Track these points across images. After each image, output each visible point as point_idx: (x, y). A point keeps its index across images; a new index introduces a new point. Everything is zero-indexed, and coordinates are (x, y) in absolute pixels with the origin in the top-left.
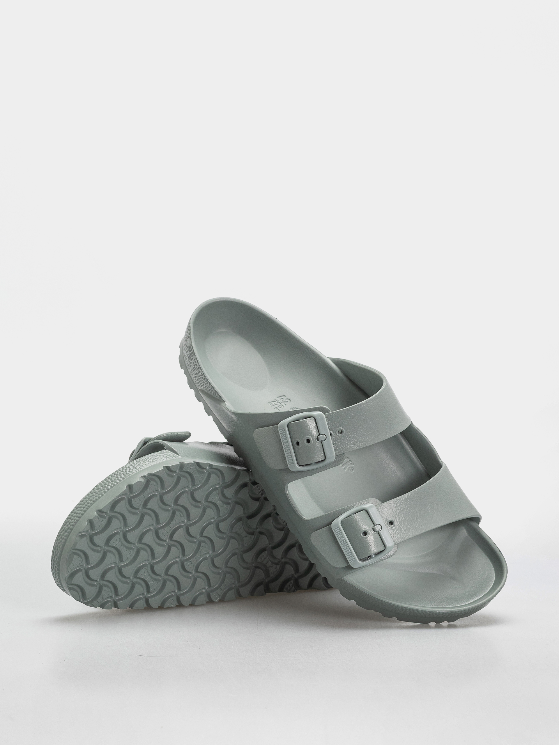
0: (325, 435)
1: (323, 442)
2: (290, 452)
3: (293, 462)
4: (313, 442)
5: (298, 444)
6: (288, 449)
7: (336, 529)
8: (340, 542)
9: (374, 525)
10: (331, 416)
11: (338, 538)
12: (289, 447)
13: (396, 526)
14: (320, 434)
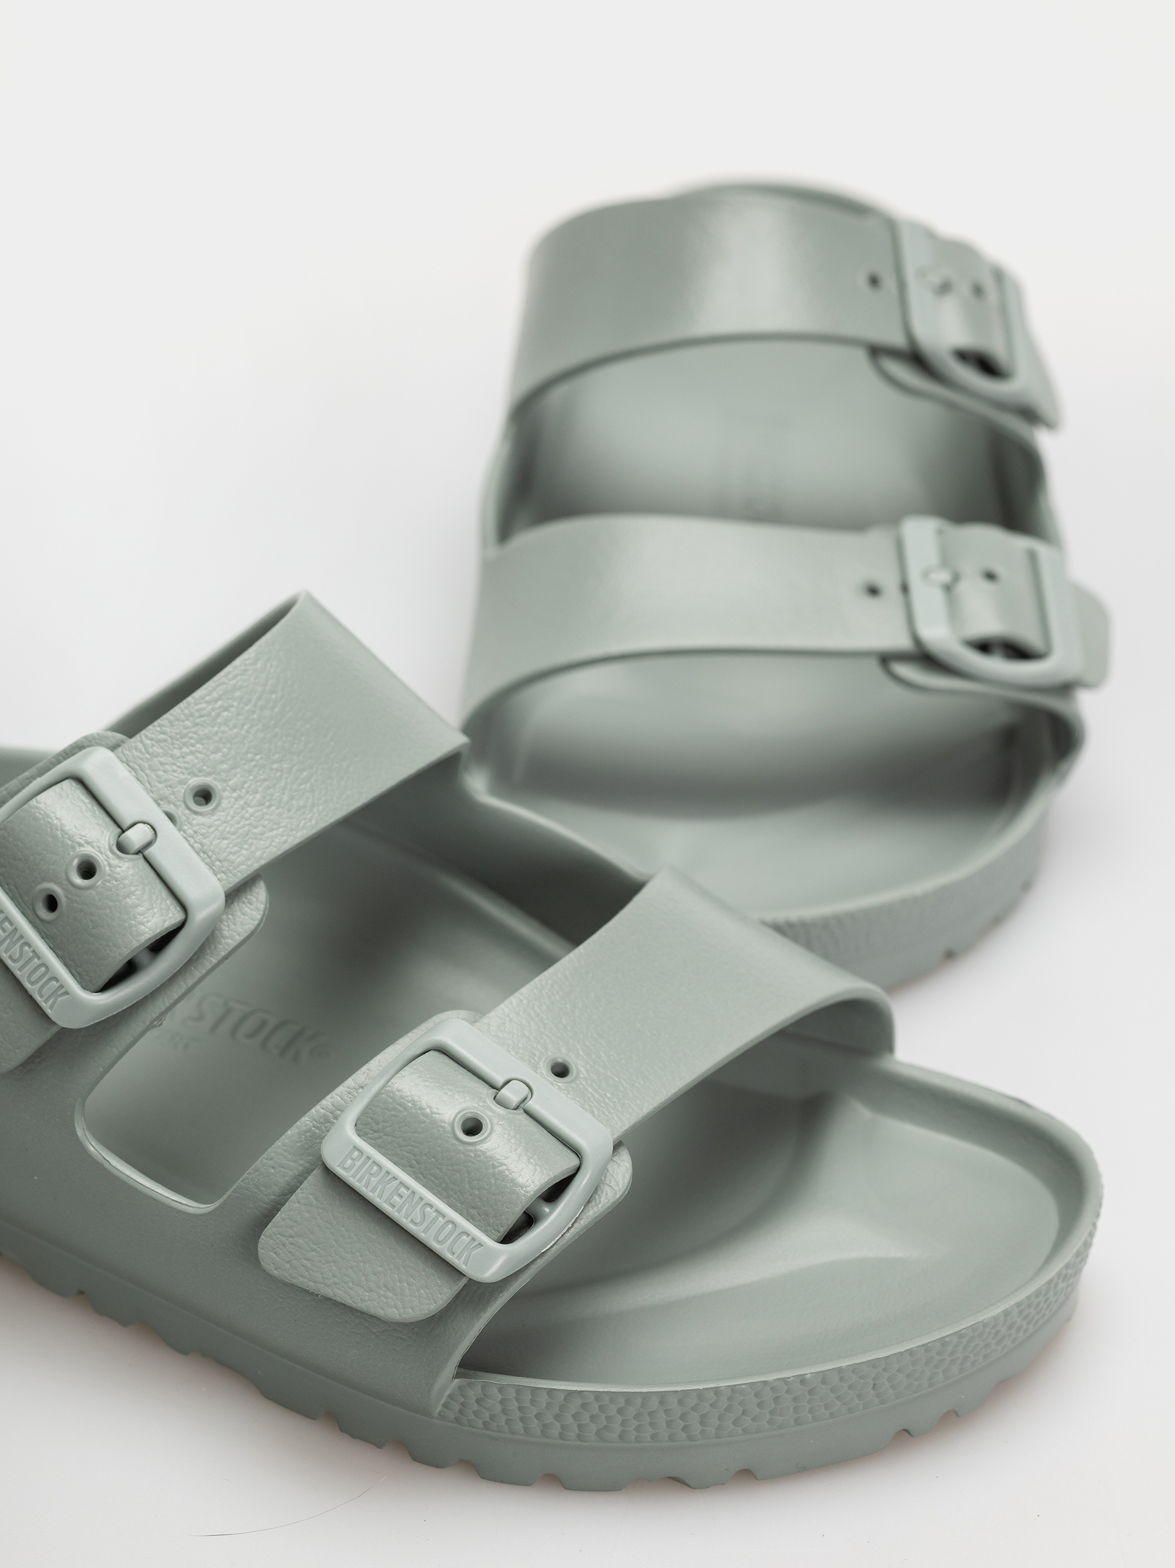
0: (144, 823)
1: (147, 852)
2: (34, 951)
3: (62, 986)
4: (110, 865)
5: (52, 903)
6: (18, 946)
7: (349, 1161)
8: (388, 1201)
9: (493, 1087)
10: (140, 751)
11: (373, 1191)
12: (22, 937)
13: (583, 1073)
14: (125, 827)
